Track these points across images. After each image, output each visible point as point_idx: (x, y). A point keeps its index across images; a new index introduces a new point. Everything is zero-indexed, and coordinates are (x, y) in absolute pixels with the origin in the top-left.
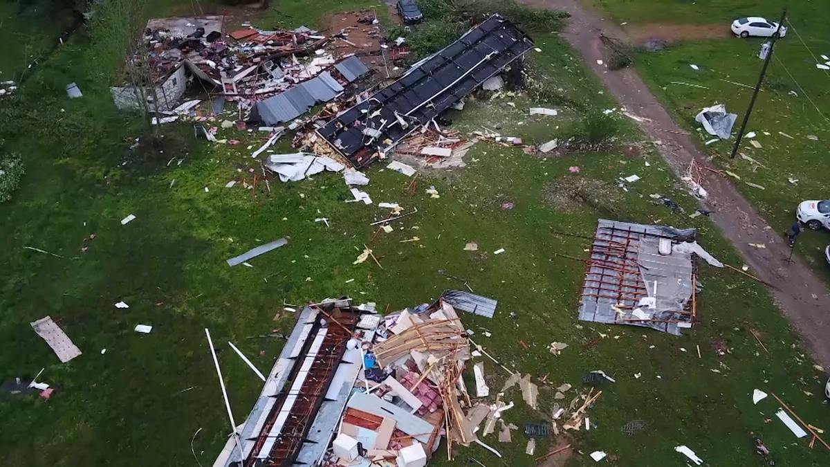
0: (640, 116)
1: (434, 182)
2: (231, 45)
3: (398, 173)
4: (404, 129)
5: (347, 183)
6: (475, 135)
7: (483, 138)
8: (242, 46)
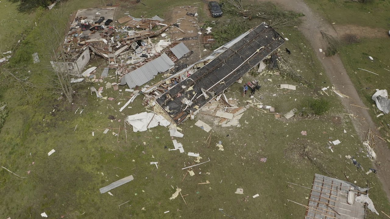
0: (342, 93)
1: (221, 138)
2: (117, 28)
3: (201, 129)
4: (206, 99)
5: (171, 136)
6: (248, 103)
7: (252, 105)
8: (123, 28)
